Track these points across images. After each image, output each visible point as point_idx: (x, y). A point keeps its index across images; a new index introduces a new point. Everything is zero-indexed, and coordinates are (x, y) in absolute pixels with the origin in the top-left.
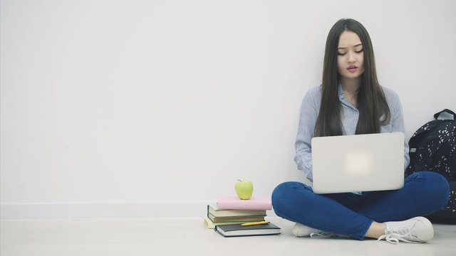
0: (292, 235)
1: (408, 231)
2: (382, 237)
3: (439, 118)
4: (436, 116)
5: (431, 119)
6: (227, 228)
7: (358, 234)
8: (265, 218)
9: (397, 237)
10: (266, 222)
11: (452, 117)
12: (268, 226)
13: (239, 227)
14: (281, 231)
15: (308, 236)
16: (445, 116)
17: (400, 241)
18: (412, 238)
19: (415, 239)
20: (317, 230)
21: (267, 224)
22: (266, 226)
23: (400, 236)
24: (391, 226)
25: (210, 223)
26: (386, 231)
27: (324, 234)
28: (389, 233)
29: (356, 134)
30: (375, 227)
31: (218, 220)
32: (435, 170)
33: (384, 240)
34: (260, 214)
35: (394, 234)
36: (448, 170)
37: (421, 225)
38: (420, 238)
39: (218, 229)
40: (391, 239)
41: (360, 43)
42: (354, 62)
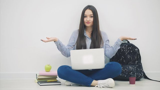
0: (65, 85)
1: (106, 83)
6: (41, 82)
7: (88, 84)
12: (57, 82)
13: (46, 82)
14: (61, 83)
15: (71, 85)
17: (103, 87)
18: (107, 86)
19: (108, 86)
20: (74, 83)
23: (103, 86)
25: (37, 80)
27: (76, 85)
28: (99, 84)
30: (94, 82)
31: (39, 79)
33: (97, 87)
34: (55, 77)
38: (110, 86)
39: (39, 83)
40: (100, 86)
41: (92, 14)
42: (89, 21)
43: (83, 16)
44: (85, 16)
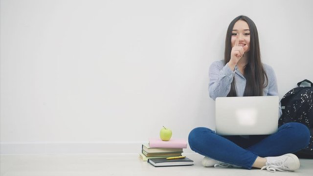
1: (282, 163)
2: (264, 167)
3: (301, 86)
4: (299, 84)
5: (296, 86)
6: (156, 161)
7: (247, 165)
8: (182, 154)
9: (274, 167)
10: (183, 156)
11: (309, 85)
12: (184, 160)
13: (165, 160)
14: (193, 163)
15: (213, 167)
16: (305, 84)
17: (276, 170)
18: (284, 168)
19: (287, 169)
21: (184, 158)
22: (183, 159)
23: (276, 167)
24: (270, 160)
25: (144, 157)
26: (266, 163)
27: (224, 165)
28: (269, 164)
29: (244, 96)
30: (259, 160)
31: (150, 155)
32: (298, 121)
33: (265, 169)
34: (178, 151)
35: (272, 165)
36: (307, 121)
37: (291, 159)
38: (290, 168)
39: (150, 161)
40: (270, 169)
41: (249, 29)
43: (230, 33)
44: (233, 32)
